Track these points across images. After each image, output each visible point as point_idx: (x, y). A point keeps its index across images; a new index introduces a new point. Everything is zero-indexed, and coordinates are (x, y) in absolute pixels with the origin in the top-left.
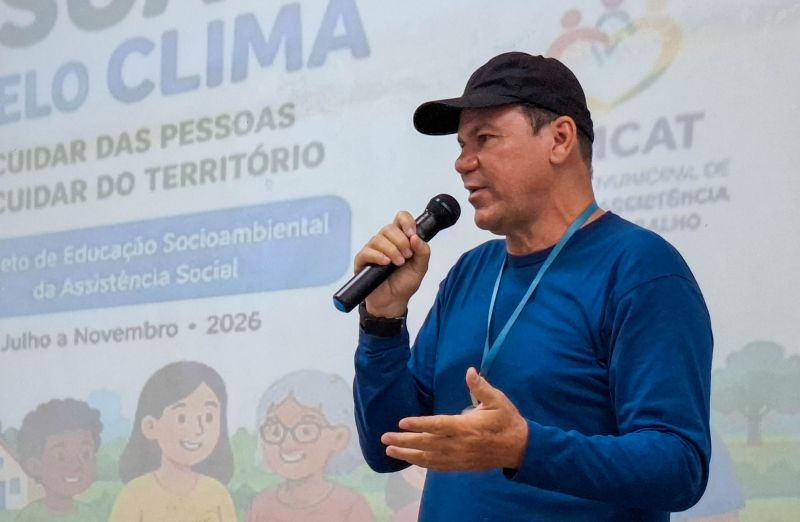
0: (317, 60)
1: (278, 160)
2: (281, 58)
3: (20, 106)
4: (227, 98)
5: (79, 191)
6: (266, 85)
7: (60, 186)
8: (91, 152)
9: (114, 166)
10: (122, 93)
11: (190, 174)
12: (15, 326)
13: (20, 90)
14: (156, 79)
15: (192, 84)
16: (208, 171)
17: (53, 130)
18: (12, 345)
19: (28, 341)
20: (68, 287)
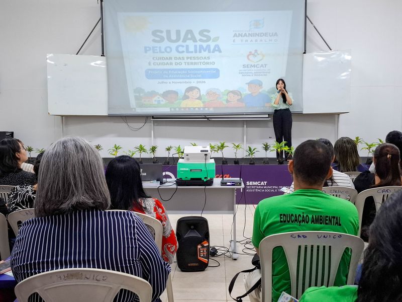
0: (213, 52)
1: (207, 63)
2: (207, 51)
3: (158, 51)
4: (198, 55)
5: (171, 64)
6: (205, 54)
7: (167, 63)
8: (173, 59)
9: (178, 61)
10: (178, 51)
11: (192, 63)
12: (161, 81)
13: (158, 49)
14: (185, 50)
15: (192, 52)
16: (195, 63)
17: (165, 55)
18: (159, 83)
19: (163, 82)
20: (170, 76)
